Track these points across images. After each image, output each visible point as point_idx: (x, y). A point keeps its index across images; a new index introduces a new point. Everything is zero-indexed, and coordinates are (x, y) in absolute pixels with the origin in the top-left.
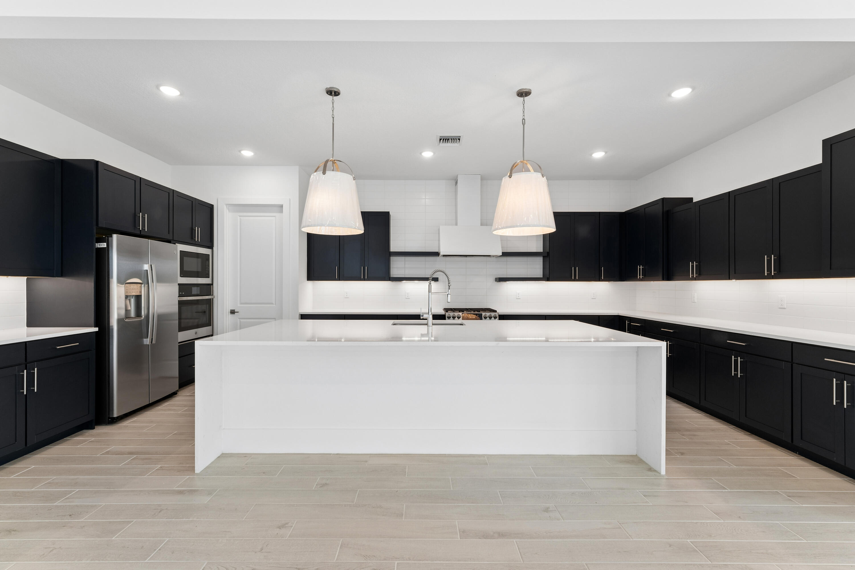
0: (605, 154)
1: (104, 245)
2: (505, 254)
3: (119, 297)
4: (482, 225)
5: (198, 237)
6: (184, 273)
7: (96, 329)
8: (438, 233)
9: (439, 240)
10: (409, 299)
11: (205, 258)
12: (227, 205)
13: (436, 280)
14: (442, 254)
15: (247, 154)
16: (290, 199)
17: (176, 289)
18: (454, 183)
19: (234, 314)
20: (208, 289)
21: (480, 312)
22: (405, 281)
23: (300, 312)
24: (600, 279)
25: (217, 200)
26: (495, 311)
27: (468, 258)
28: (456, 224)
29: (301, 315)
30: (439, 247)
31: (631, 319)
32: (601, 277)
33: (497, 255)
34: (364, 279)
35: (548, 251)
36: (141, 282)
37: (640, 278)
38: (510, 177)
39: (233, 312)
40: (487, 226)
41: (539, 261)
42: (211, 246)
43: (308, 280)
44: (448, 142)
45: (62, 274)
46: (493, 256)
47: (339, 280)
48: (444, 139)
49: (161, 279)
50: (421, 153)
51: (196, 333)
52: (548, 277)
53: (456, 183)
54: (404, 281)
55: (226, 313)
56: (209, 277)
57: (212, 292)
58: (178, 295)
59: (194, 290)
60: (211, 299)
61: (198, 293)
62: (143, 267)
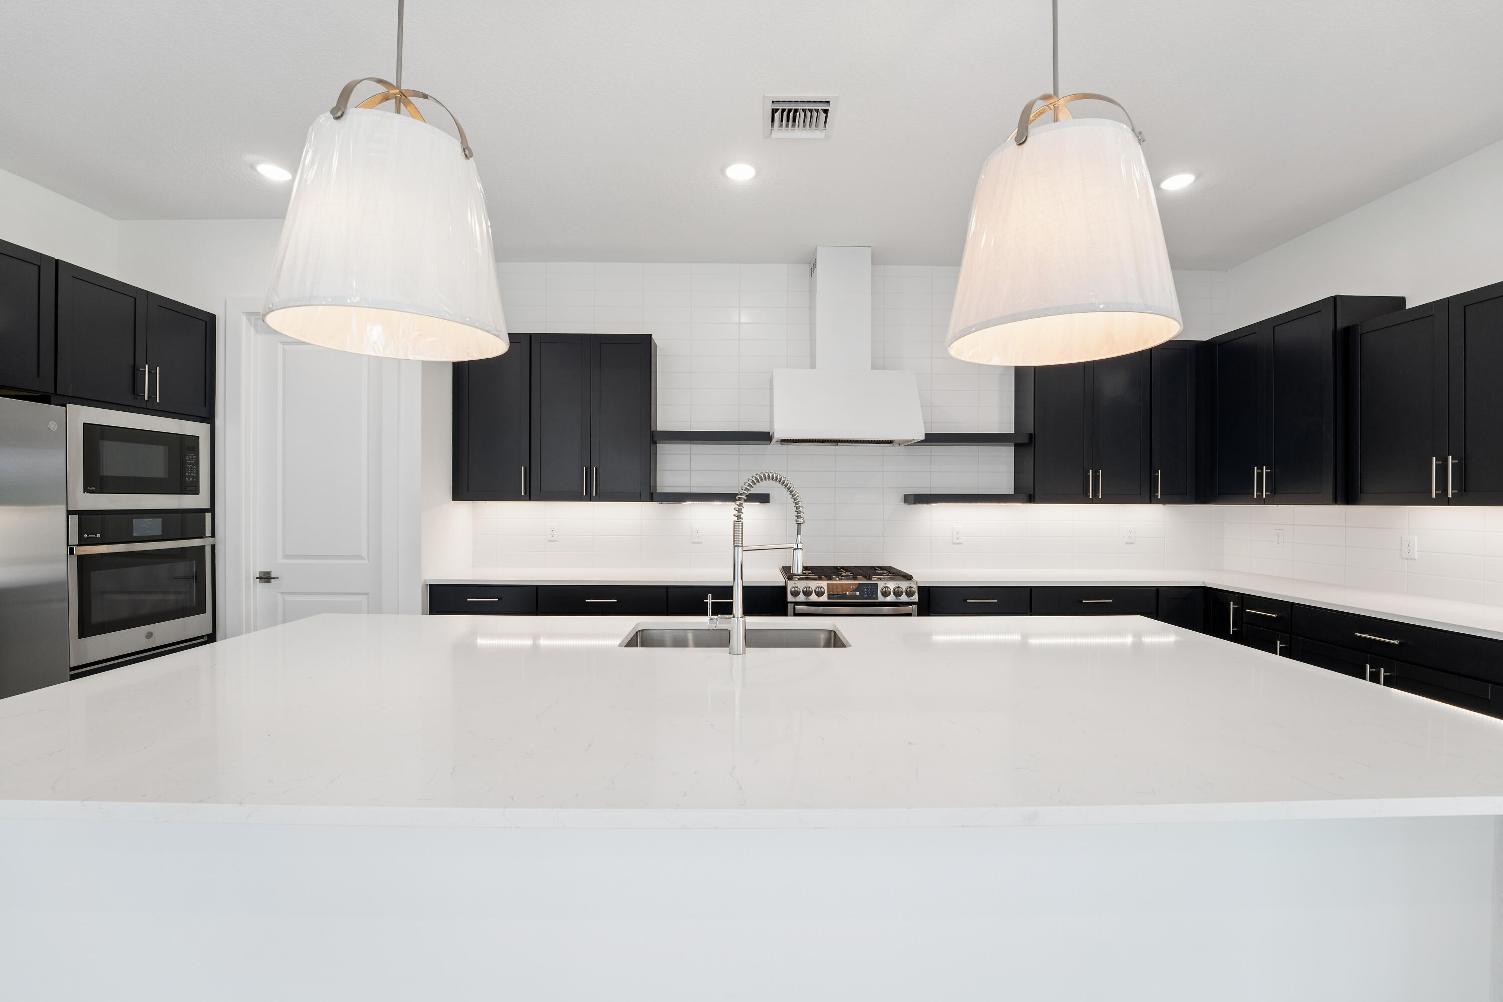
0: (1196, 180)
2: (932, 439)
4: (874, 367)
5: (153, 391)
8: (770, 389)
9: (771, 406)
10: (701, 543)
11: (186, 446)
12: (248, 314)
13: (764, 499)
14: (778, 435)
15: (274, 174)
17: (63, 526)
18: (808, 272)
19: (269, 582)
21: (870, 579)
22: (690, 503)
23: (426, 578)
24: (1152, 498)
25: (226, 301)
26: (908, 577)
27: (841, 447)
28: (813, 366)
29: (431, 585)
30: (772, 422)
31: (1242, 598)
32: (1155, 493)
33: (911, 441)
34: (589, 498)
35: (1032, 432)
37: (1260, 496)
38: (1021, 140)
39: (266, 578)
40: (884, 369)
41: (1006, 455)
42: (208, 416)
43: (454, 499)
44: (793, 126)
46: (900, 443)
47: (530, 500)
48: (783, 110)
49: (14, 493)
50: (723, 170)
51: (149, 635)
52: (1032, 493)
53: (813, 268)
54: (688, 503)
55: (248, 579)
56: (196, 491)
57: (208, 532)
58: (74, 540)
59: (141, 526)
60: (204, 546)
61: (157, 534)
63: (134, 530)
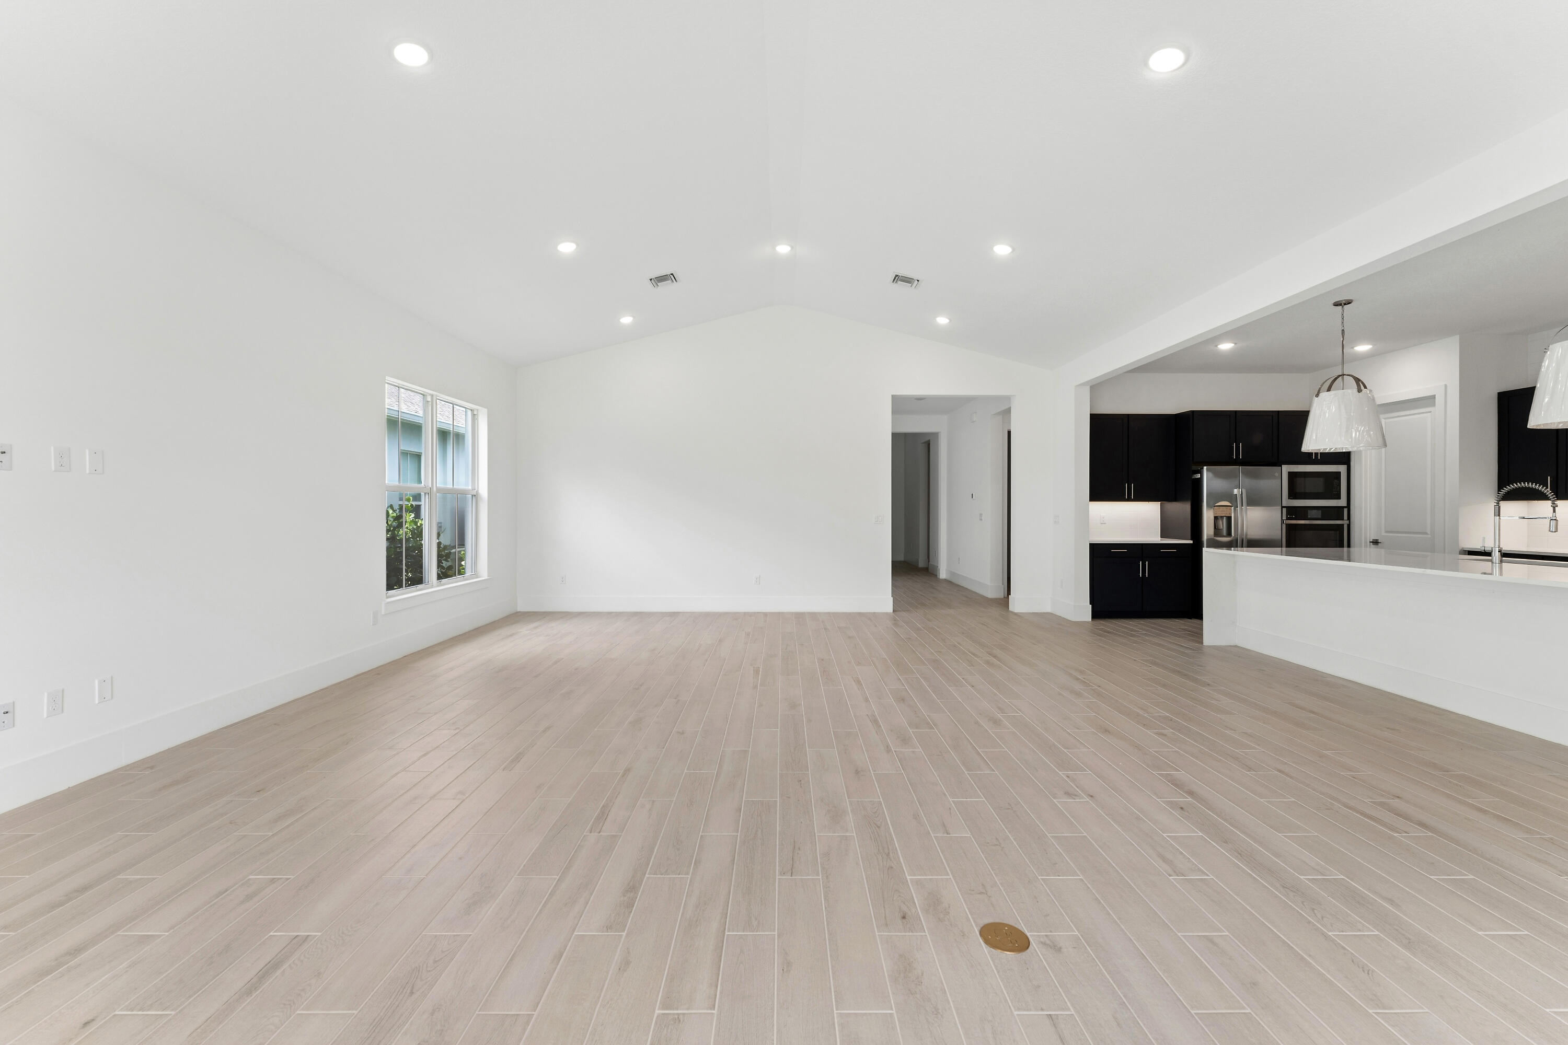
1: (1199, 476)
3: (1208, 518)
6: (1294, 496)
7: (1191, 542)
11: (1332, 477)
16: (1446, 386)
17: (1280, 513)
19: (1377, 545)
20: (1337, 513)
23: (1463, 547)
36: (1231, 505)
39: (1375, 542)
42: (1347, 461)
45: (1176, 499)
49: (1259, 502)
55: (1366, 542)
56: (1339, 497)
57: (1346, 517)
58: (1284, 518)
59: (1312, 513)
60: (1343, 524)
61: (1320, 517)
62: (1233, 492)
63: (1309, 514)
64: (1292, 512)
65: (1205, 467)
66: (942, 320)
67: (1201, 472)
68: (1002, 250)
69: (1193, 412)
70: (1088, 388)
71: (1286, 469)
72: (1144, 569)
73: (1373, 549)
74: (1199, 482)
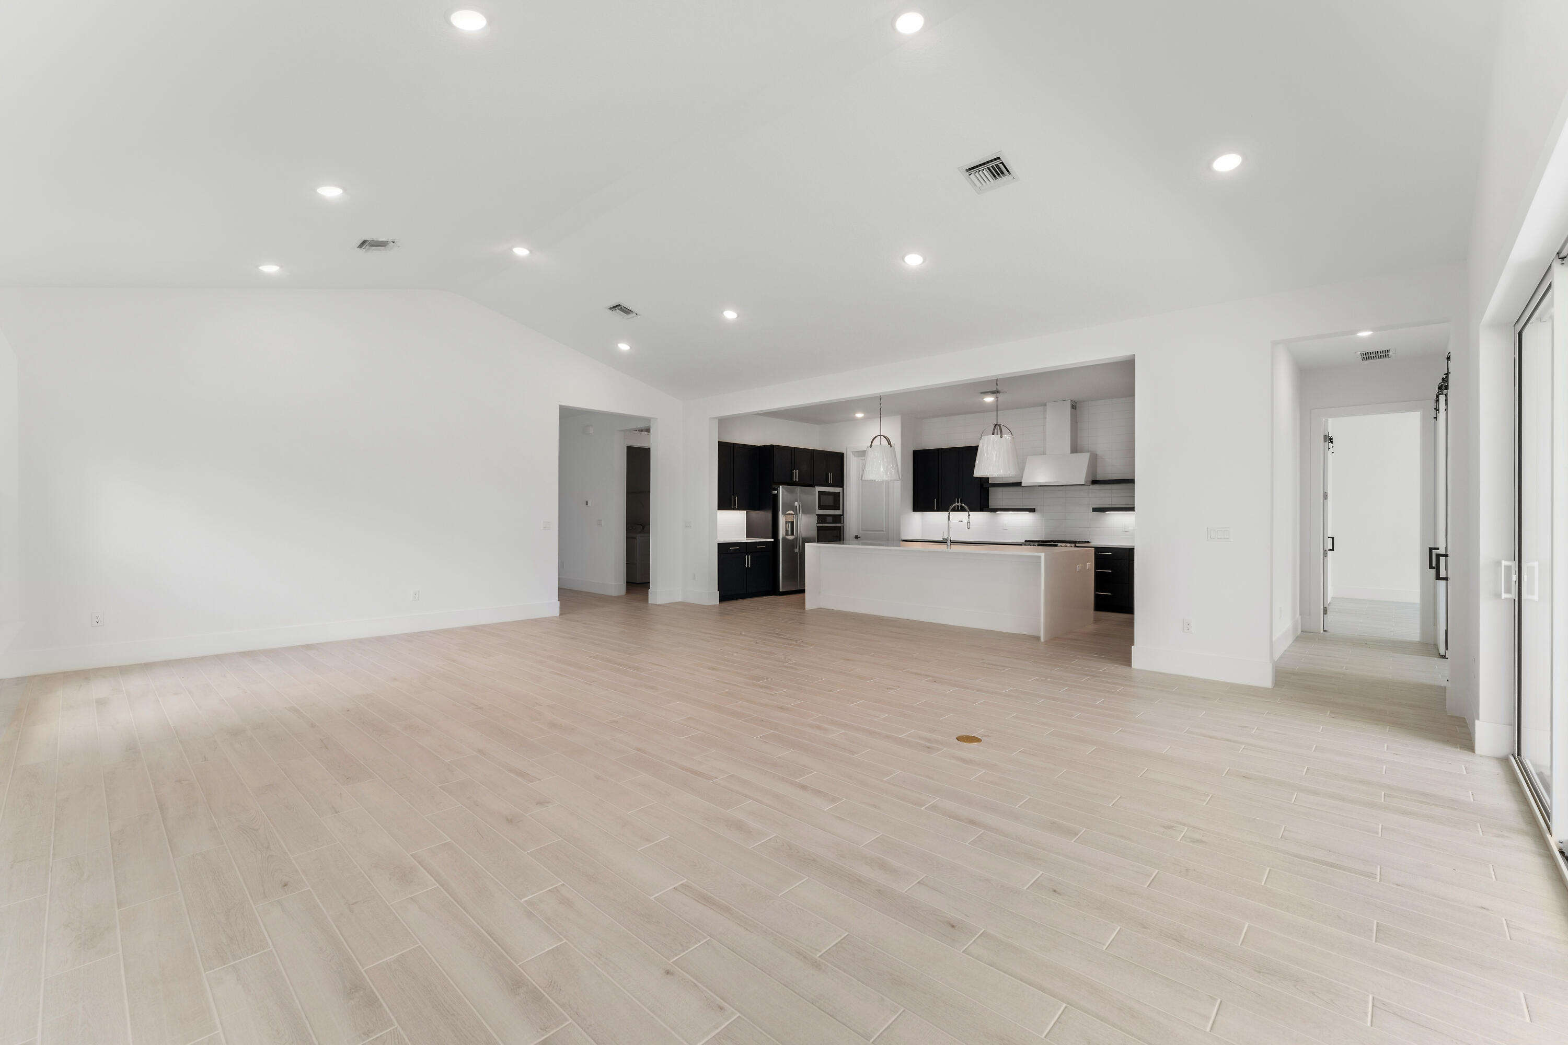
1: (776, 492)
3: (783, 522)
5: (831, 480)
6: (821, 507)
7: (773, 540)
10: (1007, 529)
11: (837, 495)
12: (852, 452)
13: (1032, 510)
14: (1024, 484)
15: (859, 415)
17: (815, 519)
19: (857, 538)
20: (839, 519)
22: (1001, 512)
23: (902, 538)
25: (846, 449)
28: (1045, 453)
34: (958, 511)
36: (793, 513)
42: (841, 485)
43: (914, 511)
45: (759, 509)
47: (938, 511)
49: (805, 511)
54: (999, 512)
55: (851, 537)
56: (839, 508)
57: (842, 521)
58: (817, 522)
59: (828, 519)
60: (841, 526)
61: (832, 521)
62: (794, 504)
63: (826, 520)
64: (821, 518)
65: (781, 486)
66: (624, 347)
67: (777, 489)
68: (730, 315)
69: (773, 446)
70: (717, 421)
71: (819, 489)
72: (748, 561)
73: (856, 541)
74: (777, 496)
